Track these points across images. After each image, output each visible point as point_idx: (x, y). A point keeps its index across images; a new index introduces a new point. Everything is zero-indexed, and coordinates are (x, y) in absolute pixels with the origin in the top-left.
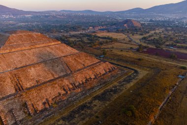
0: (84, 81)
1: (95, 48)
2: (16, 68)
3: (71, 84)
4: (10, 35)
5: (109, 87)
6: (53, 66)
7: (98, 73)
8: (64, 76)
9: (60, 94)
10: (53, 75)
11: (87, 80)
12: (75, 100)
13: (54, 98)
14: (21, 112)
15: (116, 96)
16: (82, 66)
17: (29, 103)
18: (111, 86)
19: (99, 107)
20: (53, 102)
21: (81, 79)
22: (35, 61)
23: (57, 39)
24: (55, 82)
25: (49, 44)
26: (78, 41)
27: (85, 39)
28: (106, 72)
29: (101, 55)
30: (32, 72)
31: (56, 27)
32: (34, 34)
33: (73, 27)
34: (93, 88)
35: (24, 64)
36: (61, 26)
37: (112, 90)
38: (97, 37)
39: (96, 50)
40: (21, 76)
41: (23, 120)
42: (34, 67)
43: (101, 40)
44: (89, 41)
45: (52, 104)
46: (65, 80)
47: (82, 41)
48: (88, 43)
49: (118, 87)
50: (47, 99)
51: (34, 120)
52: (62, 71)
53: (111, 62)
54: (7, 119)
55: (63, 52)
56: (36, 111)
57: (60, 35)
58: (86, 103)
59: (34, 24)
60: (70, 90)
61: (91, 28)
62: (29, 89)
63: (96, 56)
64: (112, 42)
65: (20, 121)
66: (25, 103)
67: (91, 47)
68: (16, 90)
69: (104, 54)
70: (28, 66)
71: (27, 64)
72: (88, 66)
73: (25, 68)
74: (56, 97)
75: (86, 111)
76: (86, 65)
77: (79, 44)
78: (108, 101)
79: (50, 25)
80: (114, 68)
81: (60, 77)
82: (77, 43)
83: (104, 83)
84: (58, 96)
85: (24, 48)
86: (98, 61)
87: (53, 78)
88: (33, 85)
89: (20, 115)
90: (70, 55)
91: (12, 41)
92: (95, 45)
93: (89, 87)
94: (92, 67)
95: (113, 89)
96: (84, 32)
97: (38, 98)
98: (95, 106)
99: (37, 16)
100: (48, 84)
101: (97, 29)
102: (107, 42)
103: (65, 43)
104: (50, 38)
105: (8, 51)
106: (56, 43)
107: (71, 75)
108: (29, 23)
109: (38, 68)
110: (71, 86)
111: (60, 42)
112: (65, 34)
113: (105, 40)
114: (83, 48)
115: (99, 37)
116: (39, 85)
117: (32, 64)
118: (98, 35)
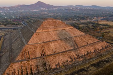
0: (86, 53)
1: (97, 32)
2: (44, 42)
3: (77, 55)
4: (44, 21)
5: (103, 59)
6: (66, 43)
7: (97, 49)
8: (72, 50)
9: (67, 61)
10: (65, 49)
11: (88, 53)
12: (77, 65)
13: (63, 63)
14: (42, 68)
15: (107, 65)
16: (86, 44)
17: (48, 63)
18: (105, 58)
19: (94, 71)
20: (62, 65)
21: (84, 52)
22: (55, 39)
23: (72, 25)
24: (66, 53)
25: (66, 28)
26: (85, 27)
27: (90, 26)
28: (103, 48)
29: (101, 36)
30: (52, 45)
31: (72, 17)
32: (57, 21)
33: (83, 17)
34: (91, 59)
35: (48, 40)
36: (75, 16)
37: (105, 61)
38: (99, 24)
39: (97, 33)
40: (45, 47)
41: (42, 72)
42: (54, 43)
43: (101, 26)
44: (93, 27)
45: (61, 66)
46: (72, 53)
47: (88, 27)
48: (92, 28)
49: (110, 59)
50: (58, 63)
51: (49, 73)
52: (72, 46)
53: (107, 41)
54: (34, 70)
55: (74, 34)
56: (50, 69)
57: (74, 22)
58: (85, 68)
59: (58, 15)
60: (75, 59)
61: (95, 18)
62: (49, 55)
63: (97, 37)
64: (109, 28)
65: (41, 72)
66: (45, 63)
67: (94, 31)
68: (41, 55)
69: (103, 36)
70: (50, 41)
71: (50, 40)
72: (90, 44)
73: (48, 43)
74: (65, 62)
75: (83, 73)
76: (89, 43)
77: (86, 29)
78: (101, 67)
79: (68, 16)
80: (109, 46)
81: (69, 50)
82: (85, 28)
83: (100, 55)
84: (66, 62)
85: (50, 30)
86: (98, 40)
87: (65, 50)
88: (51, 53)
89: (41, 69)
90: (78, 36)
91: (44, 25)
92: (97, 30)
93: (89, 58)
94: (93, 44)
95: (107, 60)
96: (90, 21)
97: (53, 62)
98: (91, 70)
99: (61, 9)
100: (61, 54)
101: (99, 19)
102: (105, 28)
103: (76, 28)
104: (67, 24)
105: (41, 31)
106: (70, 28)
107: (77, 49)
108: (55, 14)
109: (56, 43)
110: (76, 57)
111: (73, 27)
112: (77, 22)
113: (104, 27)
114: (88, 32)
115: (101, 25)
116: (55, 54)
117: (53, 41)
118: (100, 23)
